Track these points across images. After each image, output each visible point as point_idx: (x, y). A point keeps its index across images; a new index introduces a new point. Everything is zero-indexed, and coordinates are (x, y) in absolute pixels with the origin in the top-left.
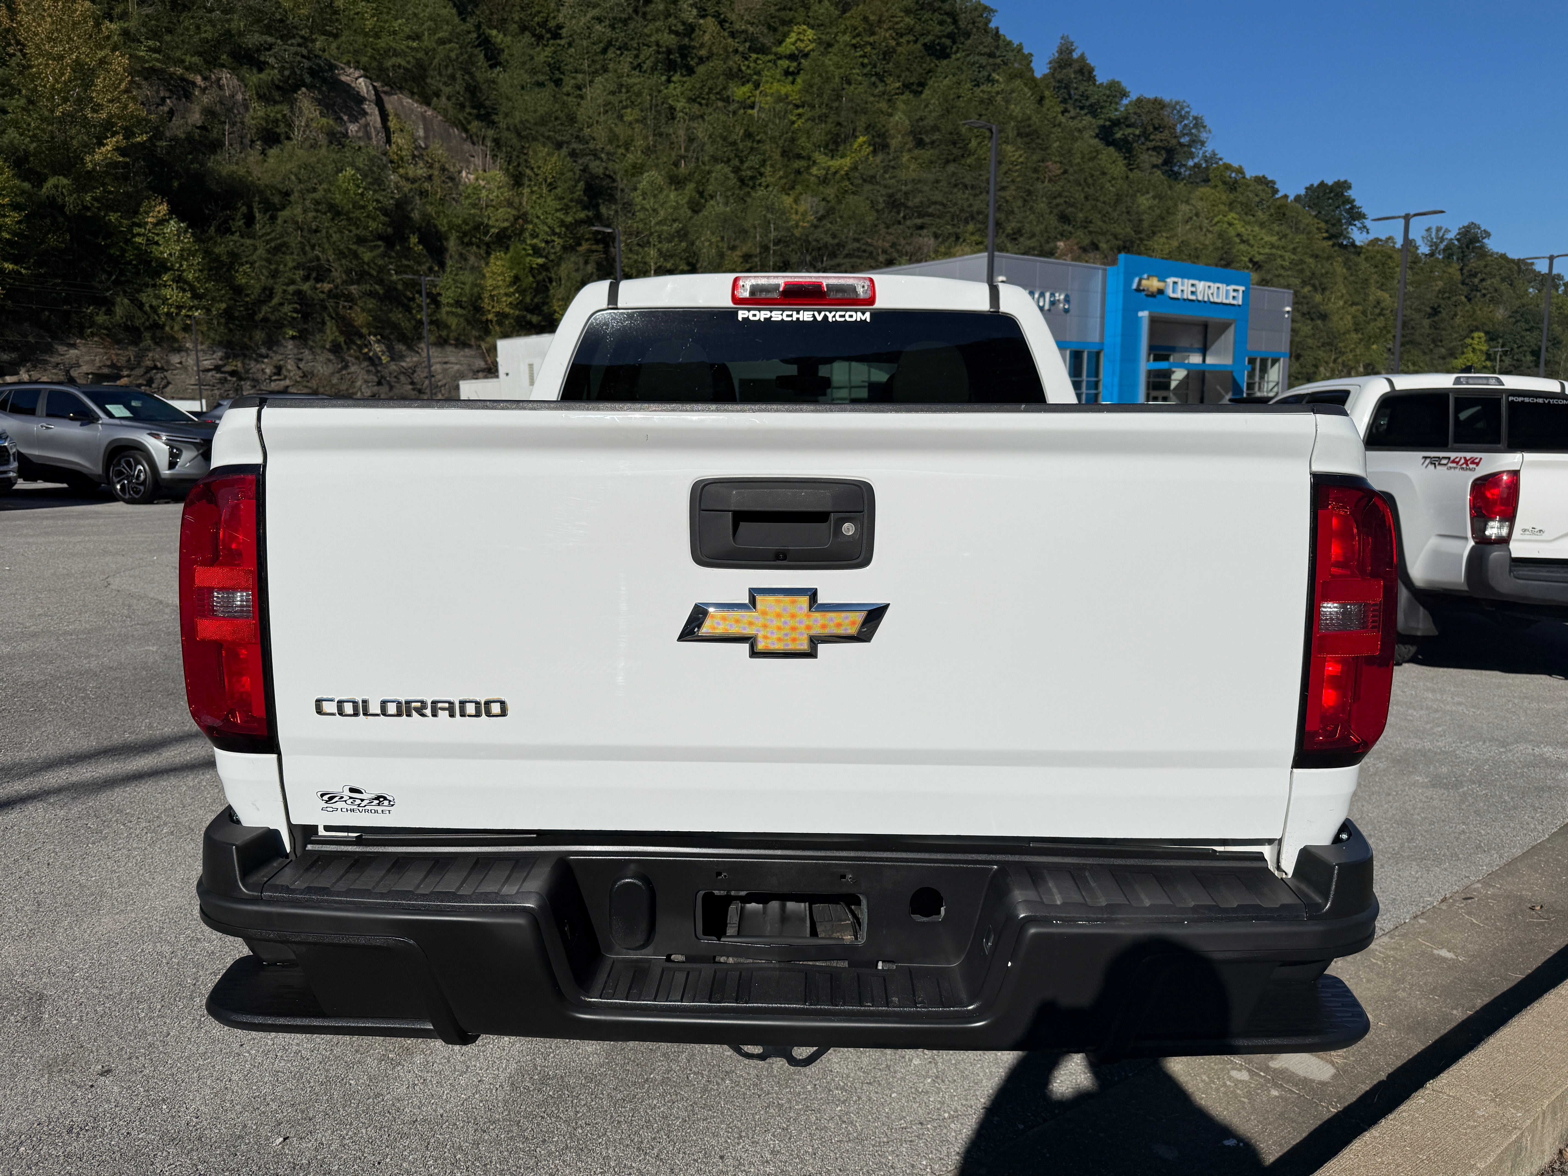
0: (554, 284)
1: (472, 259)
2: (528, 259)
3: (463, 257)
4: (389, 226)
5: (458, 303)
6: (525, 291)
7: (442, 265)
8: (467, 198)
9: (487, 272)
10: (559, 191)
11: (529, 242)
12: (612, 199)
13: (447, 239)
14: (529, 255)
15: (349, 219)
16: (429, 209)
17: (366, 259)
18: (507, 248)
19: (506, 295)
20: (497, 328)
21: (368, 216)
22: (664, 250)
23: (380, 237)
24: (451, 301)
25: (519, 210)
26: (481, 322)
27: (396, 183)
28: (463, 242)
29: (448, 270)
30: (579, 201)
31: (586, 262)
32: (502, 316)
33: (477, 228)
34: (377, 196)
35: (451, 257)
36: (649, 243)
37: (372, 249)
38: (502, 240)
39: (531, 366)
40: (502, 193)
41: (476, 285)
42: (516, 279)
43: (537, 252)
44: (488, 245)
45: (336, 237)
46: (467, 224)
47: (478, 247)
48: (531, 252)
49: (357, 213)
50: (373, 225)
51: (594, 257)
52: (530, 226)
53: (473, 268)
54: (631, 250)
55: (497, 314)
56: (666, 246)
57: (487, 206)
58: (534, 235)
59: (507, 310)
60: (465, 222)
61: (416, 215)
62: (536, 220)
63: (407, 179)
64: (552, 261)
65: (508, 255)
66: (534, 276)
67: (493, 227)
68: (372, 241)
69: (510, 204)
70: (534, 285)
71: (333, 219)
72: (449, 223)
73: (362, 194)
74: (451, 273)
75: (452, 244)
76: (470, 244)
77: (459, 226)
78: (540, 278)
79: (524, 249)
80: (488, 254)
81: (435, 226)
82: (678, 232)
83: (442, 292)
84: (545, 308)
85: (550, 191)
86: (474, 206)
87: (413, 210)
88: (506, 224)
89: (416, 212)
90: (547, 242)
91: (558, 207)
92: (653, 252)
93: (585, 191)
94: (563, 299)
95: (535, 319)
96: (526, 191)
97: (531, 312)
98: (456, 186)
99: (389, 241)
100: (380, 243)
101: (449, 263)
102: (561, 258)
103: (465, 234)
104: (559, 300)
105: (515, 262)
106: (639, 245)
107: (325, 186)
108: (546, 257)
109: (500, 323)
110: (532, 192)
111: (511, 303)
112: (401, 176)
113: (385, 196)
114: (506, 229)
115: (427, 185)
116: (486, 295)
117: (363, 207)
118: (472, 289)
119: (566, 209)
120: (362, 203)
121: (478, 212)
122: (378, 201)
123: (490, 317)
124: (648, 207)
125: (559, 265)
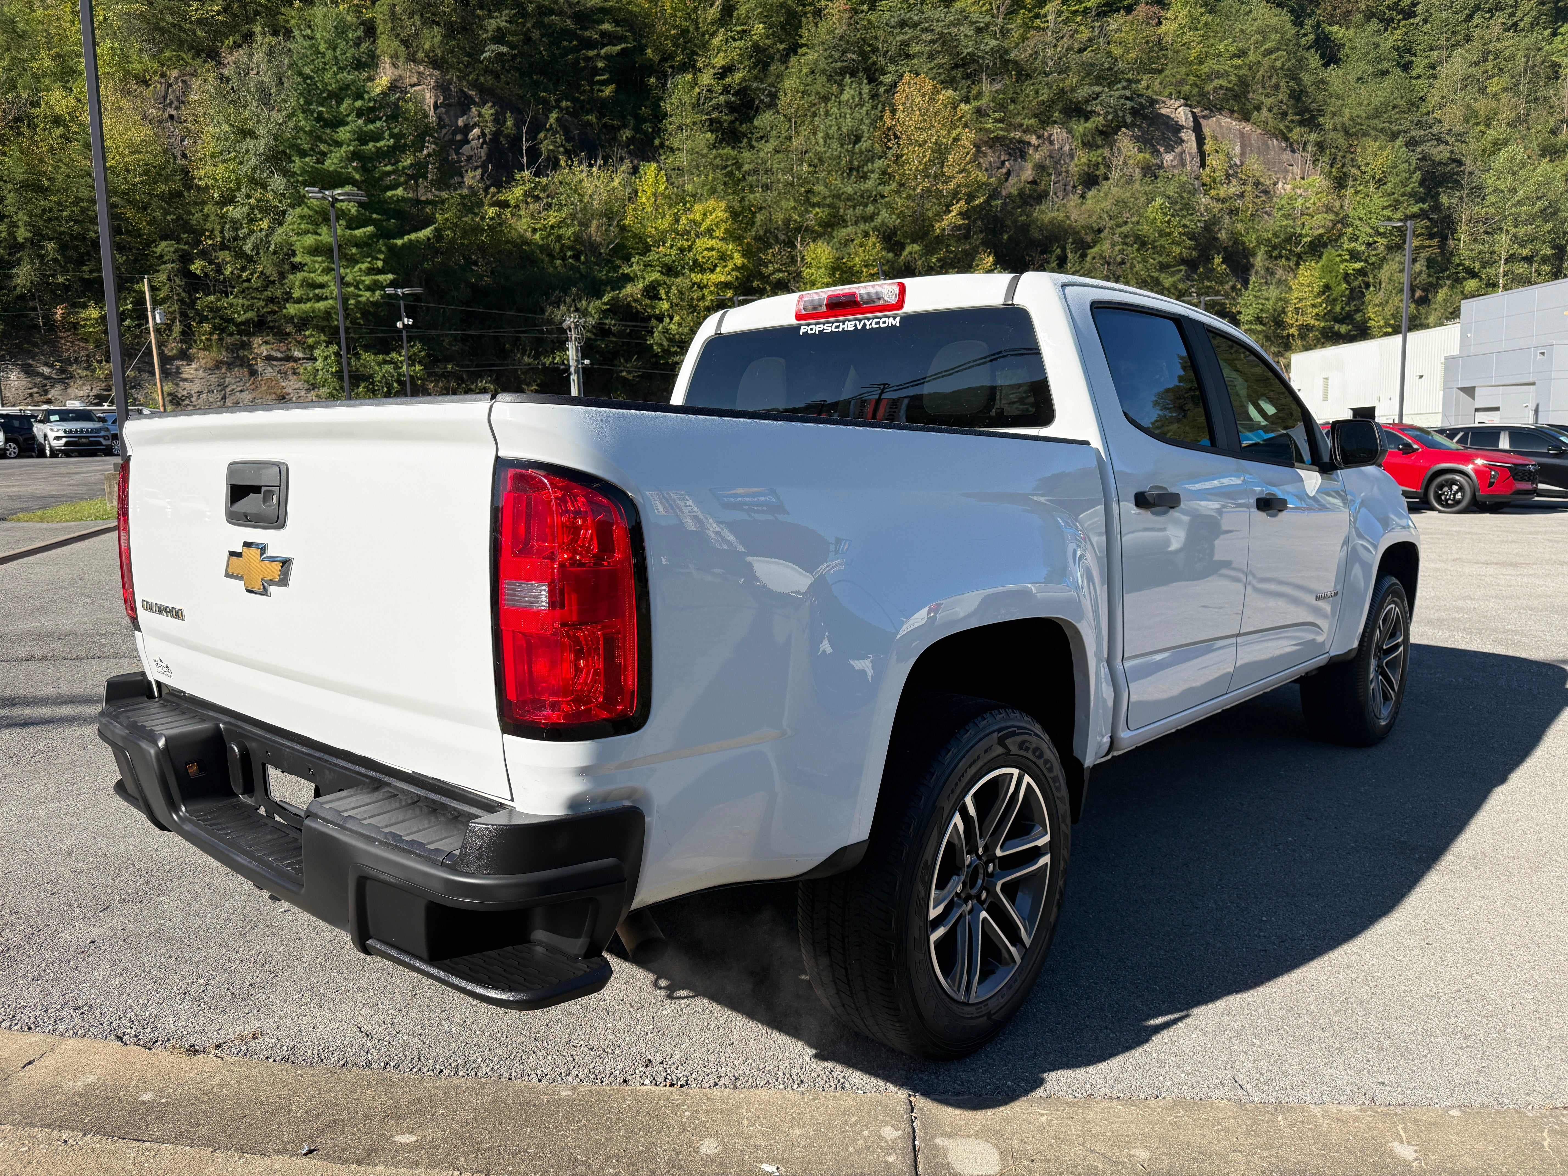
0: (1372, 289)
1: (1280, 272)
2: (1342, 266)
3: (1270, 272)
4: (1194, 249)
5: (1259, 320)
6: (1335, 300)
7: (1246, 283)
8: (1279, 209)
9: (1293, 283)
10: (1389, 187)
11: (1345, 246)
12: (1458, 185)
13: (1254, 255)
14: (1346, 260)
15: (1154, 248)
16: (1239, 226)
17: (1167, 285)
18: (1320, 257)
19: (1314, 306)
20: (1299, 342)
21: (1173, 243)
22: (1521, 235)
23: (1183, 261)
24: (1250, 318)
25: (1337, 214)
26: (1283, 337)
27: (1206, 206)
28: (1271, 256)
29: (1250, 287)
30: (1413, 194)
31: (1414, 261)
32: (1304, 330)
33: (1288, 240)
34: (1184, 222)
35: (1257, 273)
36: (1501, 229)
37: (1173, 274)
38: (1316, 248)
39: (1326, 379)
40: (1319, 199)
41: (1281, 299)
42: (1327, 287)
43: (1354, 256)
44: (1299, 256)
45: (1139, 267)
46: (1277, 237)
47: (1288, 259)
48: (1347, 257)
49: (1162, 241)
50: (1177, 250)
51: (1424, 254)
52: (1350, 230)
53: (1279, 282)
54: (1475, 240)
55: (1301, 327)
56: (1522, 231)
57: (1302, 215)
58: (1354, 238)
59: (1312, 322)
60: (1275, 235)
61: (1223, 235)
62: (1358, 222)
63: (1218, 200)
64: (1373, 264)
65: (1320, 265)
66: (1348, 283)
67: (1307, 235)
68: (1174, 266)
69: (1329, 209)
70: (1347, 292)
71: (1138, 250)
72: (1257, 239)
73: (1169, 222)
74: (1253, 290)
75: (1259, 261)
76: (1280, 256)
77: (1269, 240)
78: (1356, 283)
79: (1340, 255)
80: (1298, 264)
81: (1244, 243)
82: (1542, 211)
83: (1243, 310)
84: (1358, 317)
85: (1377, 188)
86: (1286, 216)
87: (1220, 230)
88: (1321, 231)
89: (1223, 231)
90: (1369, 245)
91: (1385, 204)
92: (1504, 239)
93: (1421, 183)
94: (1381, 304)
95: (1344, 329)
96: (1349, 192)
97: (1341, 321)
98: (1270, 199)
99: (1191, 264)
100: (1182, 267)
101: (1253, 279)
102: (1383, 260)
103: (1275, 248)
104: (1376, 305)
105: (1328, 270)
106: (1486, 233)
107: (1134, 219)
108: (1366, 261)
109: (1302, 337)
110: (1357, 192)
111: (1317, 314)
112: (1212, 198)
113: (1191, 221)
114: (1321, 235)
115: (1239, 203)
116: (1291, 308)
117: (1169, 234)
118: (1276, 304)
119: (1395, 206)
120: (1168, 230)
121: (1291, 222)
122: (1185, 226)
123: (1292, 331)
124: (1502, 187)
125: (1380, 267)
